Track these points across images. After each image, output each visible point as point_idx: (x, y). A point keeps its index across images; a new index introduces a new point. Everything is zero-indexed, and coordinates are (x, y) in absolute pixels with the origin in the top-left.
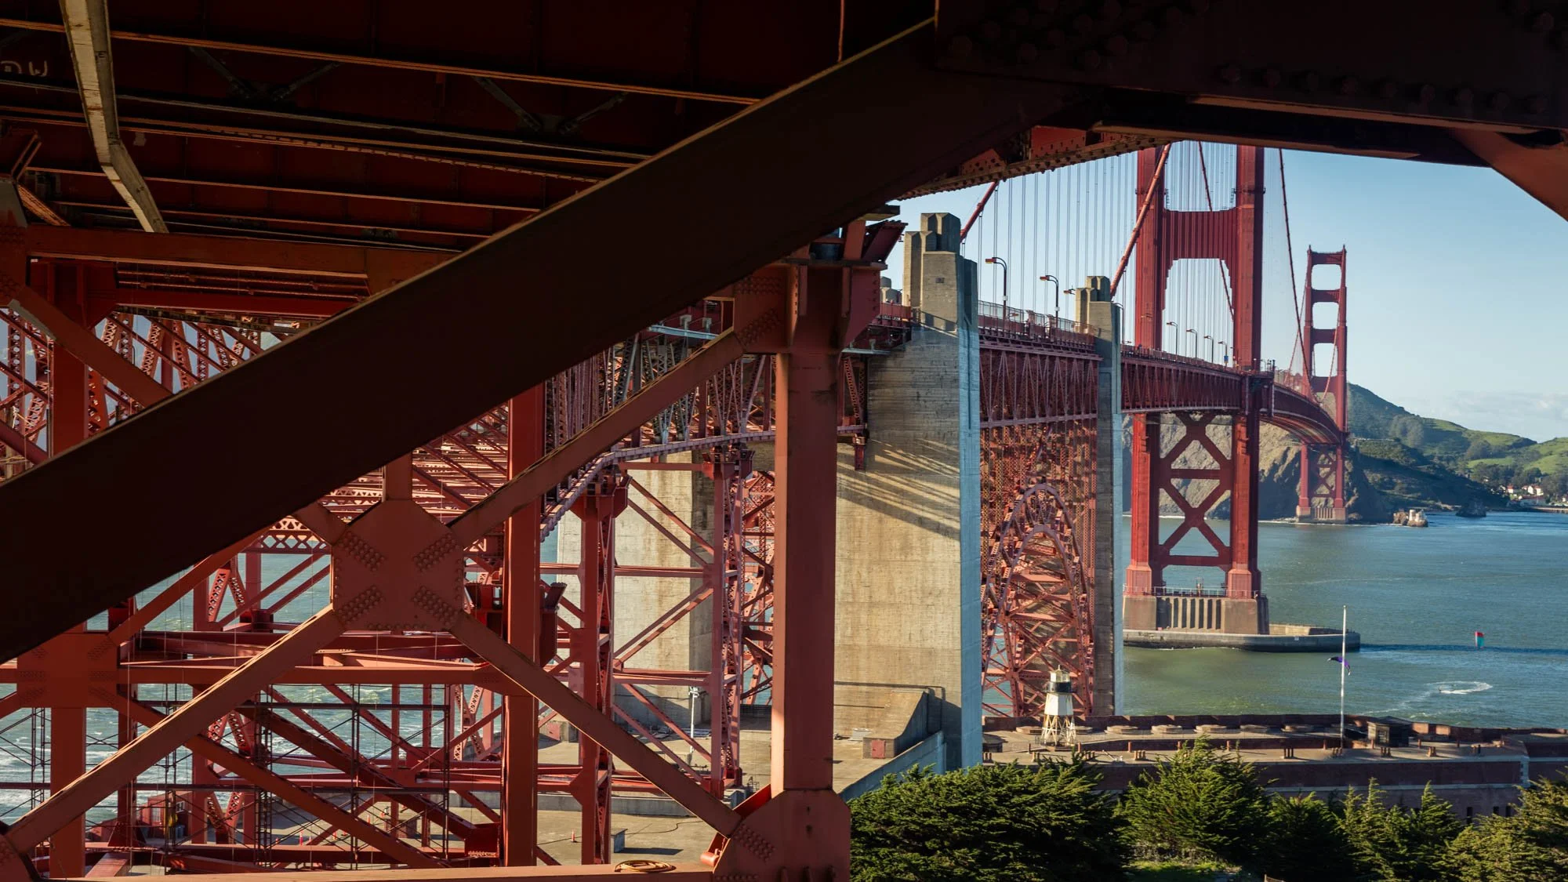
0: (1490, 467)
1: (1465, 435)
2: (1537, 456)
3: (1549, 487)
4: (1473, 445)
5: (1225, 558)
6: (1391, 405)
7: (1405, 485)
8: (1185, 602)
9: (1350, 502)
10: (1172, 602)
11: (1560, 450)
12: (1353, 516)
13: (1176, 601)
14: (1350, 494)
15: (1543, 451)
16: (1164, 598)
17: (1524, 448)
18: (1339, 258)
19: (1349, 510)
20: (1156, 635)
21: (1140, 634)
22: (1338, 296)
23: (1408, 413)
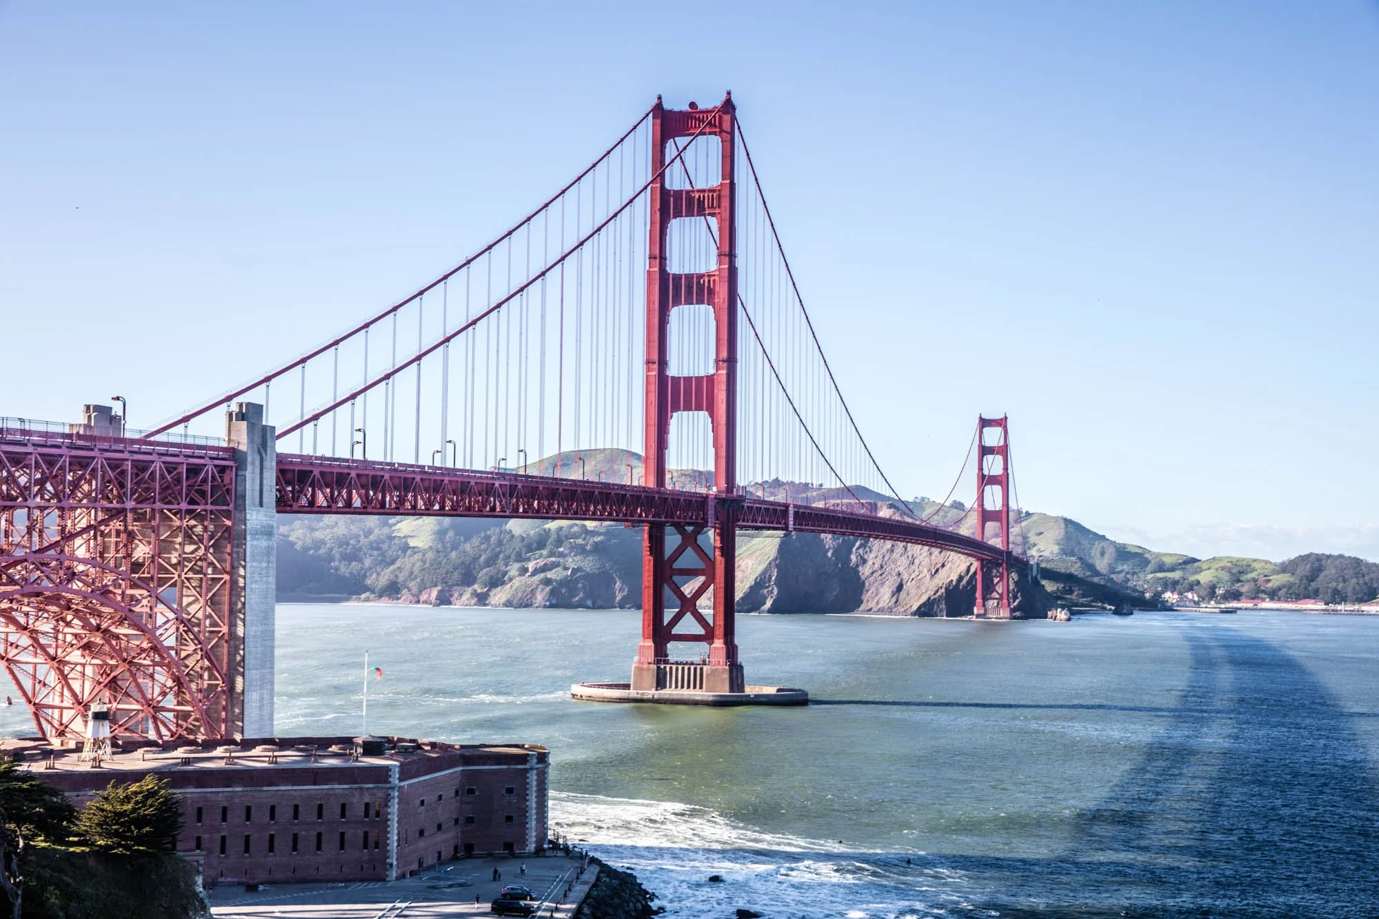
0: (1161, 579)
1: (1147, 556)
2: (1200, 570)
3: (1201, 593)
4: (1153, 562)
5: (709, 637)
6: (1095, 534)
7: (1081, 592)
8: (677, 669)
9: (1016, 604)
10: (668, 669)
11: (1216, 566)
12: (1017, 614)
13: (671, 668)
14: (1015, 598)
15: (1204, 566)
16: (662, 666)
17: (1190, 565)
18: (1002, 423)
19: (1013, 610)
20: (649, 694)
21: (637, 693)
22: (1003, 451)
23: (1108, 540)
